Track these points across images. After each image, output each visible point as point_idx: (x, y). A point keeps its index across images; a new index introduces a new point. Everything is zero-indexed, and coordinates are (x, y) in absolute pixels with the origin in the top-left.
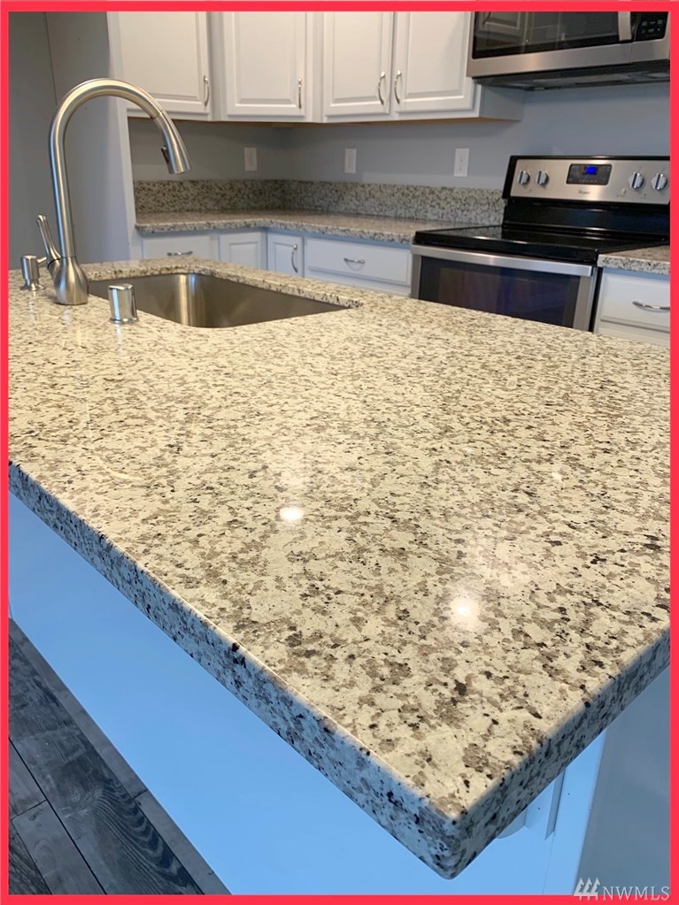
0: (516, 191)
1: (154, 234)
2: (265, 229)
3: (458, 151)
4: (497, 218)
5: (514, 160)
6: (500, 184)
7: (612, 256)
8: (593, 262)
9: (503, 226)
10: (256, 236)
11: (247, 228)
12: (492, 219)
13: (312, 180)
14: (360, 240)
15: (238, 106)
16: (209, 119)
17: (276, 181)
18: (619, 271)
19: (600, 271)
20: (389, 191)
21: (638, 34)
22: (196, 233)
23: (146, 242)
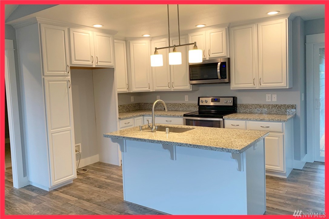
0: (201, 104)
1: (123, 119)
2: (143, 116)
3: (186, 96)
4: (197, 109)
5: (199, 98)
6: (197, 103)
7: (226, 116)
8: (222, 118)
9: (199, 111)
11: (140, 116)
12: (195, 109)
13: (148, 103)
14: (170, 116)
15: (135, 89)
16: (128, 92)
17: (138, 103)
18: (228, 119)
19: (224, 119)
20: (169, 105)
21: (222, 78)
22: (130, 118)
23: (121, 121)
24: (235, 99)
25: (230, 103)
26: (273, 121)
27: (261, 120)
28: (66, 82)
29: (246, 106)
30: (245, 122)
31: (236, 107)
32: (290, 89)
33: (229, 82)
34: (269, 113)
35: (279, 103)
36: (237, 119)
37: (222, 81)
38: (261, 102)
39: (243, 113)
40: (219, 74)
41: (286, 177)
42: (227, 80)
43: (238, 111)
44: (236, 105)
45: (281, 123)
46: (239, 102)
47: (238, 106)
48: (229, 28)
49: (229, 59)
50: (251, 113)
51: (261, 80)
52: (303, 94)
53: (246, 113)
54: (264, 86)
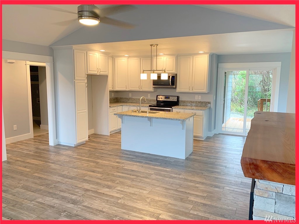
0: (158, 100)
2: (122, 106)
4: (155, 103)
5: (157, 96)
6: (156, 99)
8: (172, 108)
9: (157, 104)
10: (121, 107)
11: (121, 106)
15: (117, 89)
16: (112, 90)
17: (116, 98)
18: (174, 108)
20: (138, 99)
21: (172, 85)
22: (116, 107)
23: (111, 108)
24: (178, 97)
25: (175, 99)
26: (198, 110)
27: (192, 109)
28: (85, 84)
29: (184, 102)
30: (183, 110)
31: (179, 102)
32: (208, 93)
33: (176, 88)
34: (197, 106)
35: (202, 101)
36: (180, 109)
37: (172, 86)
38: (193, 100)
39: (182, 105)
40: (170, 83)
41: (203, 140)
42: (174, 87)
43: (179, 104)
44: (179, 101)
45: (202, 111)
46: (180, 99)
47: (180, 101)
48: (177, 56)
49: (176, 74)
50: (187, 106)
51: (193, 87)
52: (215, 96)
53: (184, 105)
54: (194, 91)
